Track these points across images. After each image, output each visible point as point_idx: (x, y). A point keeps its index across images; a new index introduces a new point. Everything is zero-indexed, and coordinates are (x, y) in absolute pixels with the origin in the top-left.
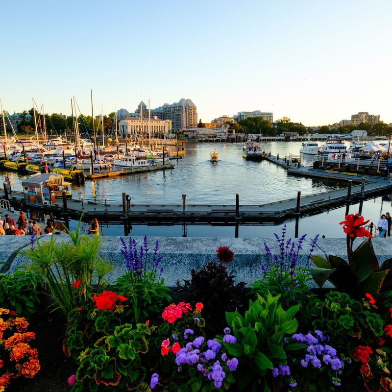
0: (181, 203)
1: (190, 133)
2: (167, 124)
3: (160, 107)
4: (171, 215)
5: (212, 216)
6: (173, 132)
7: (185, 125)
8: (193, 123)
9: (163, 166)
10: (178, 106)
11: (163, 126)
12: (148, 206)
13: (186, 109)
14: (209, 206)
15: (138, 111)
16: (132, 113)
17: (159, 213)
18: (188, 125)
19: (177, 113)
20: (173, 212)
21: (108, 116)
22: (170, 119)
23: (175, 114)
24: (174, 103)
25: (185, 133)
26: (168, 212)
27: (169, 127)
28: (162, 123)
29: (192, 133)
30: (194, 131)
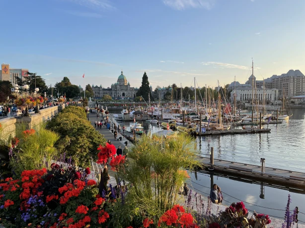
0: (260, 165)
1: (296, 100)
2: (274, 92)
3: (268, 78)
4: (250, 174)
5: (290, 182)
6: (279, 99)
7: (292, 93)
8: (301, 91)
9: (259, 130)
10: (286, 76)
11: (270, 94)
12: (232, 163)
13: (294, 79)
14: (290, 172)
15: (248, 83)
16: (242, 85)
17: (239, 170)
18: (295, 93)
19: (285, 83)
20: (251, 172)
21: (223, 87)
22: (277, 88)
23: (282, 83)
24: (283, 75)
25: (292, 100)
26: (247, 170)
27: (275, 94)
28: (269, 92)
29: (299, 100)
30: (301, 98)
